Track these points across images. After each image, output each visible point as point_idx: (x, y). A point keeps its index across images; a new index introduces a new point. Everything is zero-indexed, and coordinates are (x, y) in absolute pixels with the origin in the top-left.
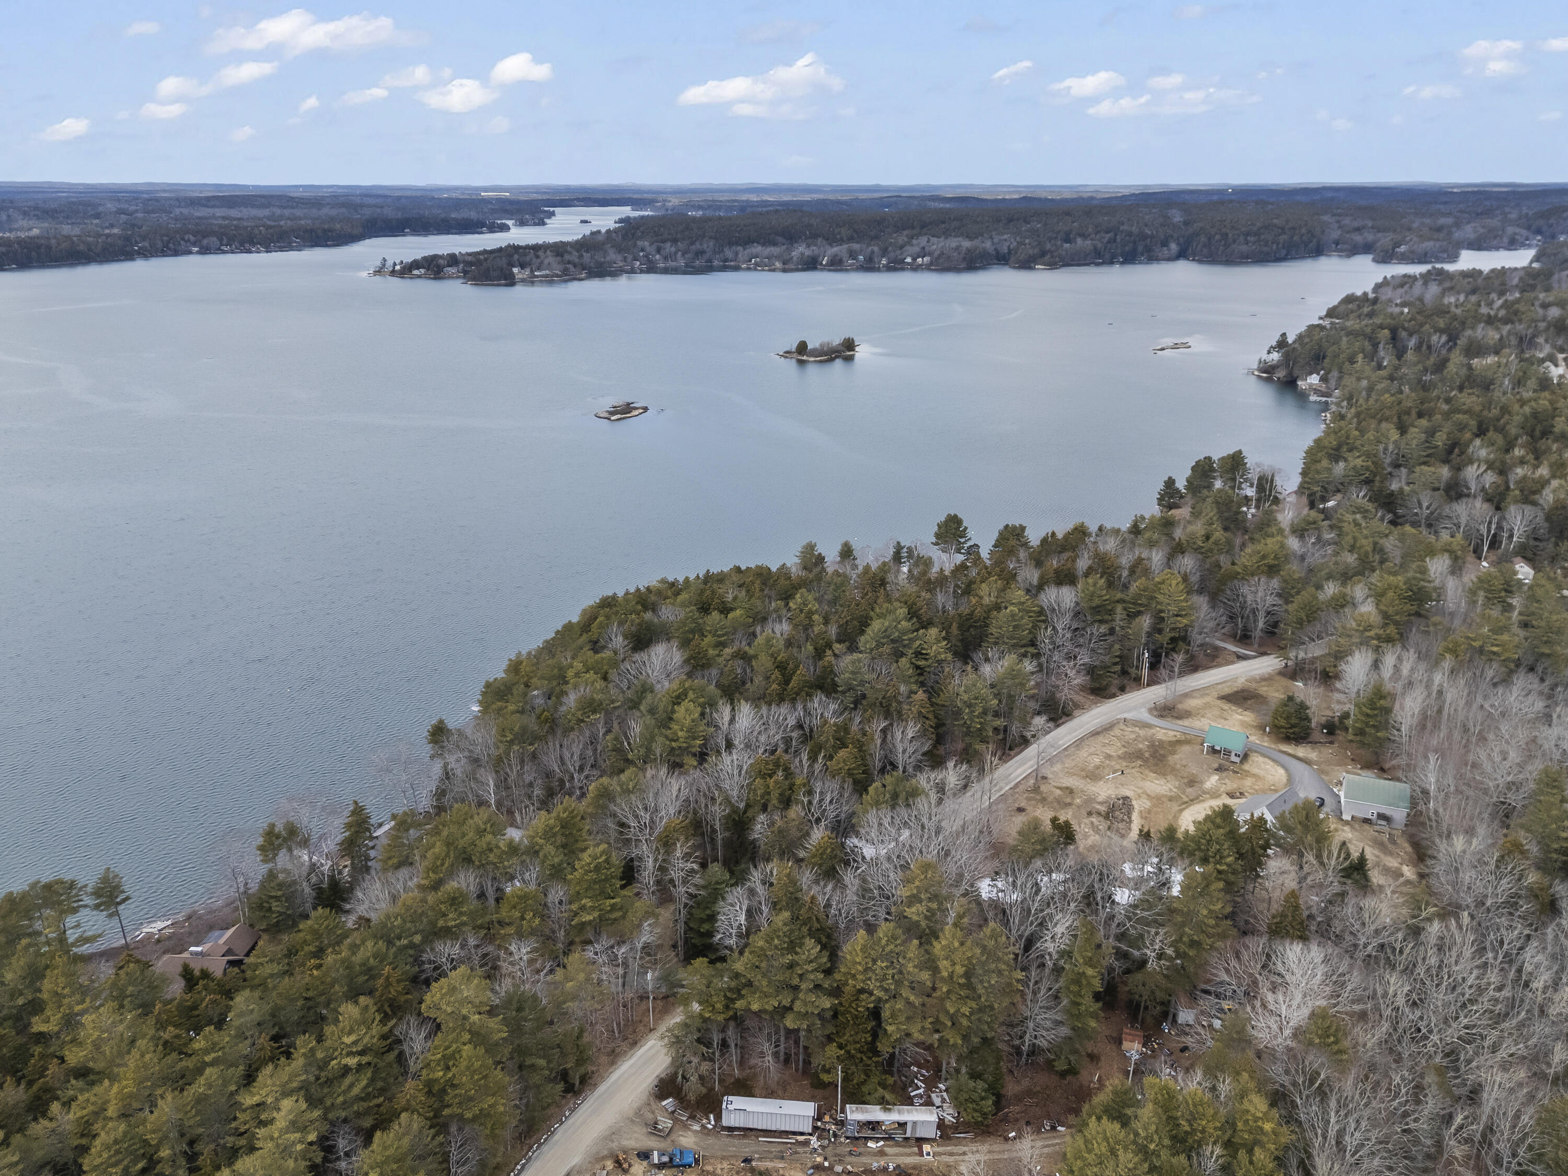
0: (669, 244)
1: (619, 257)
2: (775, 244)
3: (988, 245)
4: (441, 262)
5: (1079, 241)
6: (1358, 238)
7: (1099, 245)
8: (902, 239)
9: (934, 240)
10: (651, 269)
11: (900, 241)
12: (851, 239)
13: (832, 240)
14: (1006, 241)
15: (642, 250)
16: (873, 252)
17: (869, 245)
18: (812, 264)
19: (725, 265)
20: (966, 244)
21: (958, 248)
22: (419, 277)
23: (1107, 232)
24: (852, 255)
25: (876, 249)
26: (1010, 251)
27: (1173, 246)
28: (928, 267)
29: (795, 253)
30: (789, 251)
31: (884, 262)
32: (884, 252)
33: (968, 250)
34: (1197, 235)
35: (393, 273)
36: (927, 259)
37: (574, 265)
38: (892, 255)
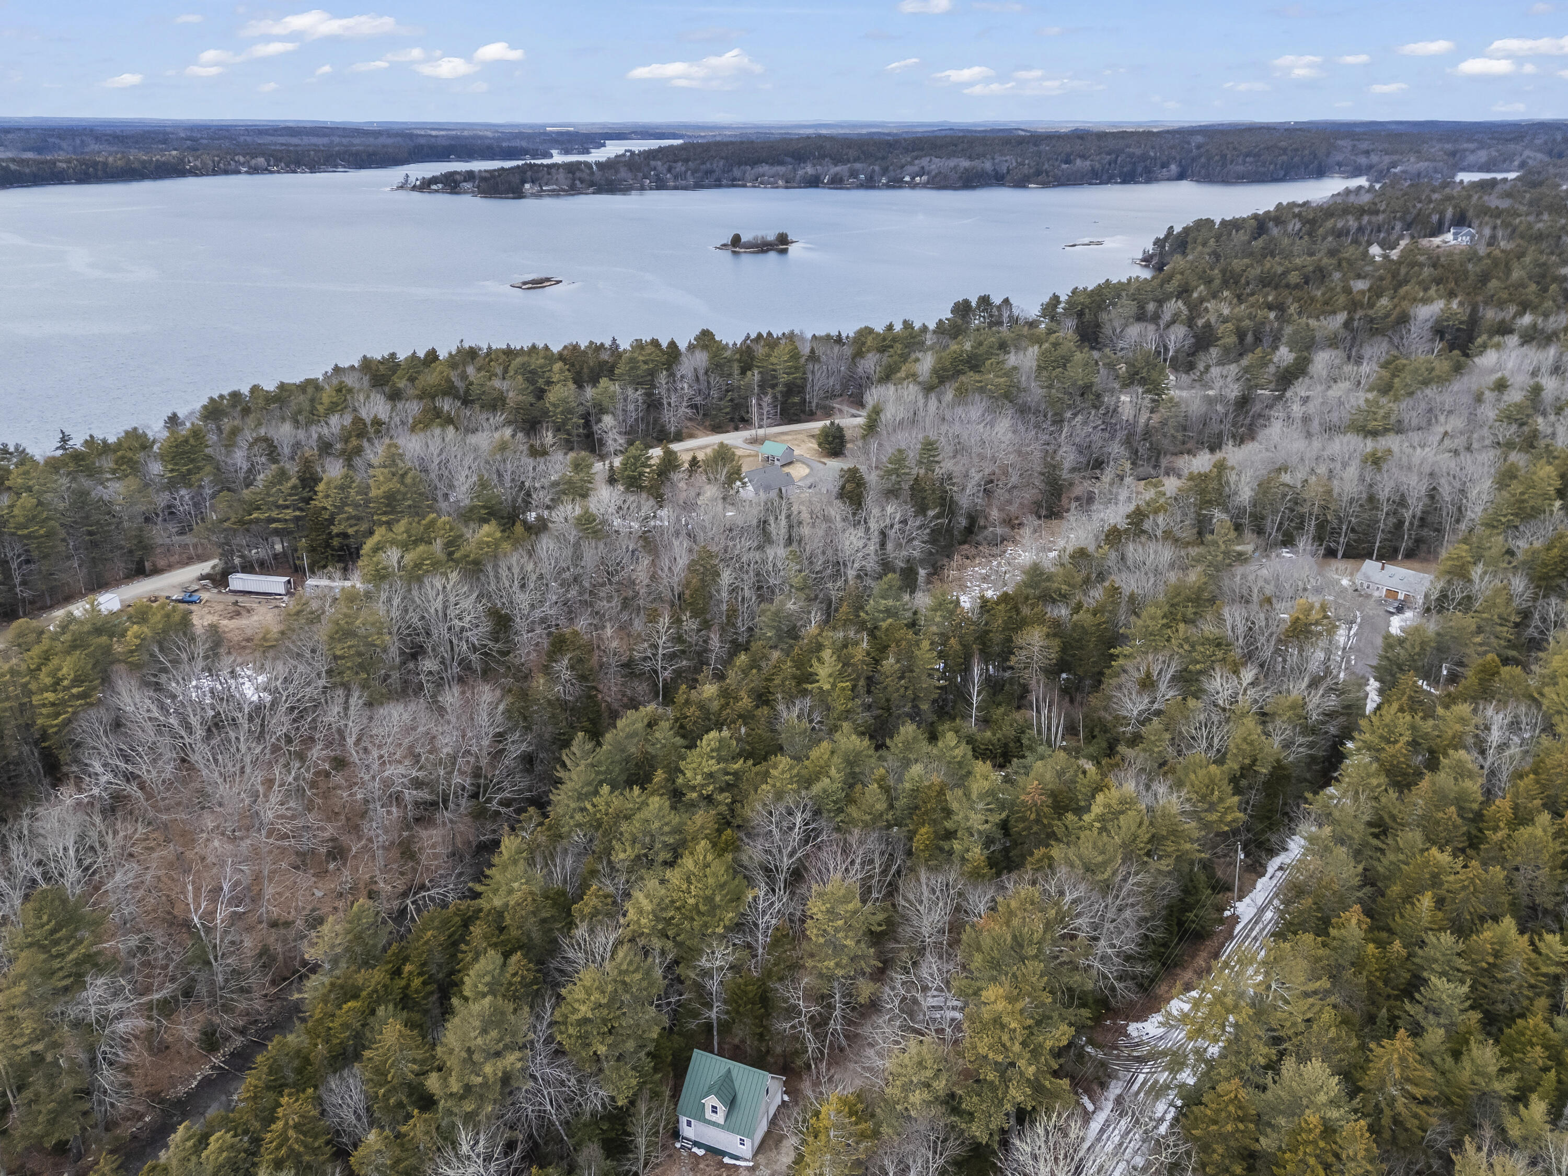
0: (680, 164)
1: (630, 177)
3: (988, 166)
4: (460, 176)
5: (1078, 161)
8: (904, 160)
9: (934, 160)
10: (661, 186)
11: (902, 161)
13: (837, 161)
15: (654, 169)
16: (873, 172)
17: (871, 164)
18: (814, 182)
19: (734, 183)
20: (965, 163)
21: (955, 168)
22: (437, 191)
23: (1109, 154)
24: (854, 174)
25: (877, 168)
26: (1008, 171)
27: (1174, 167)
28: (924, 186)
29: (800, 172)
30: (795, 170)
31: (884, 180)
32: (885, 171)
33: (966, 169)
34: (1200, 156)
35: (414, 188)
36: (925, 178)
37: (582, 181)
38: (892, 174)
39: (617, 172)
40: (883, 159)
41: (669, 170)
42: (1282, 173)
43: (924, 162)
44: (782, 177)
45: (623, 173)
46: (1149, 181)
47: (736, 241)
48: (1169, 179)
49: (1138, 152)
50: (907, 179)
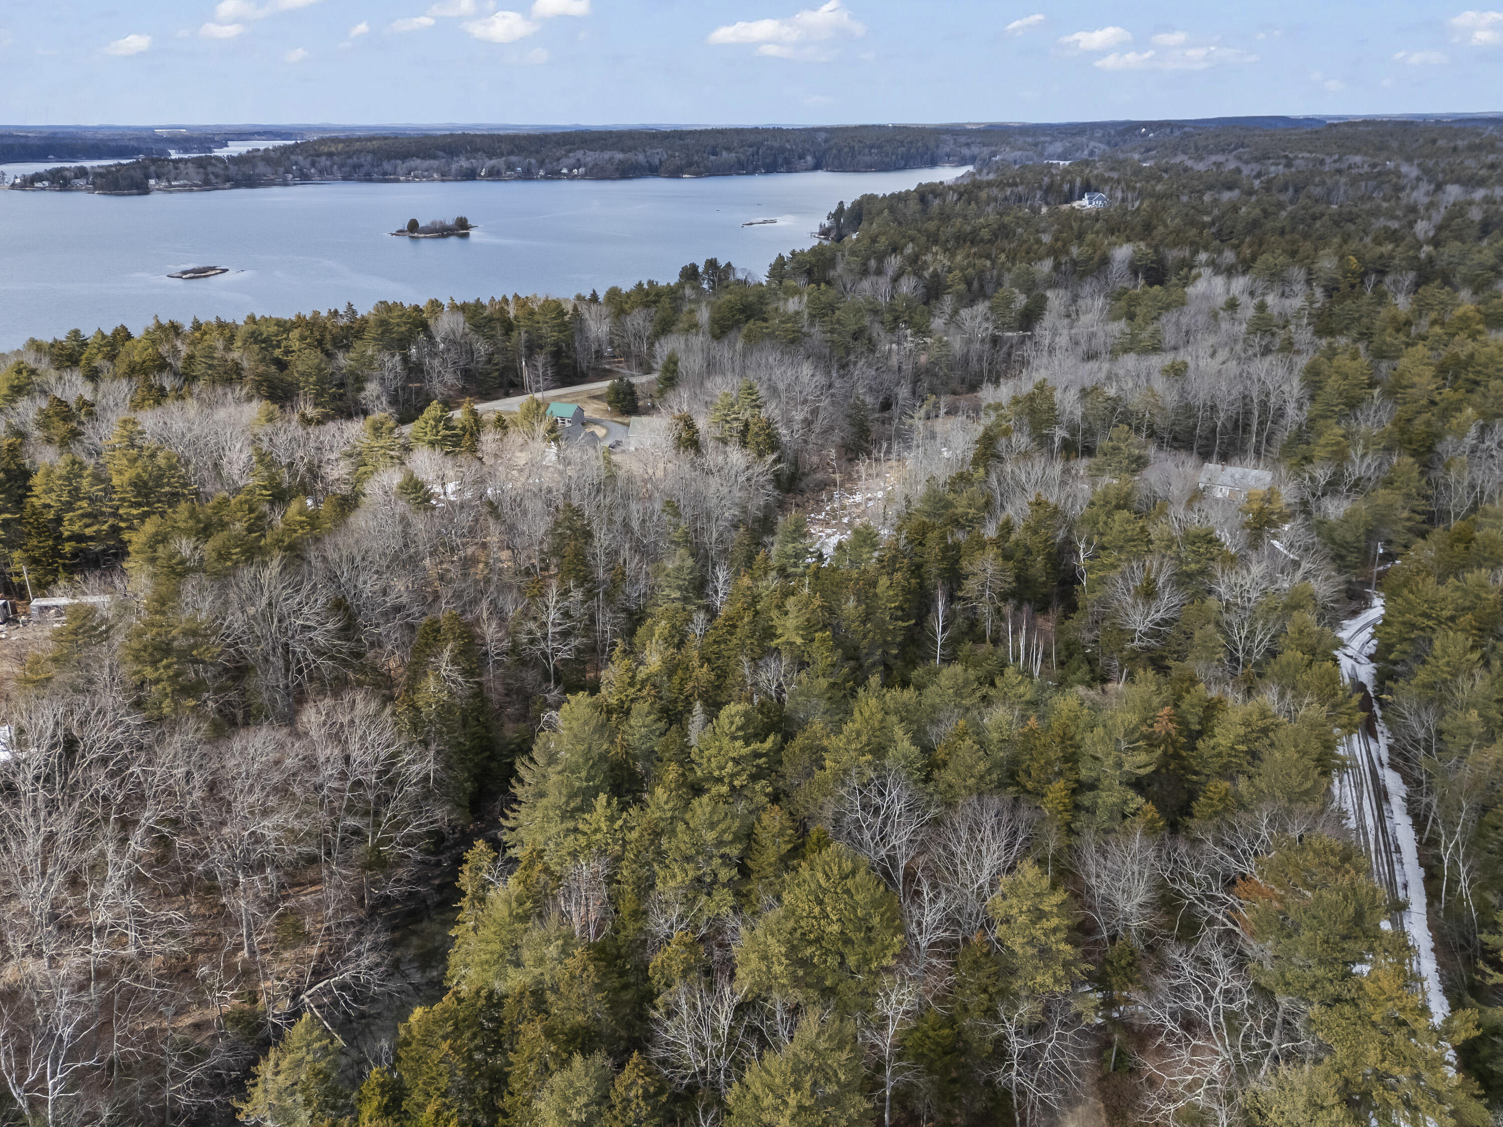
0: (324, 158)
1: (269, 170)
2: (434, 157)
3: (641, 158)
4: (67, 173)
5: (725, 154)
6: (965, 151)
7: (742, 157)
8: (561, 152)
9: (589, 153)
10: (304, 178)
11: (557, 154)
12: (511, 153)
13: (491, 155)
14: (658, 154)
15: (296, 164)
16: (530, 165)
17: (528, 158)
18: (470, 175)
19: (385, 178)
20: (619, 156)
21: (611, 159)
22: (43, 189)
23: (750, 147)
24: (510, 167)
25: (533, 161)
26: (661, 163)
27: (809, 158)
28: (583, 177)
29: (454, 167)
30: (448, 164)
31: (542, 173)
32: (541, 164)
33: (621, 161)
34: (831, 149)
35: (13, 186)
36: (582, 170)
37: (217, 176)
38: (549, 166)
39: (254, 166)
40: (537, 152)
41: (313, 164)
42: (903, 163)
43: (579, 154)
44: (437, 170)
45: (261, 168)
46: (790, 170)
47: (413, 226)
48: (807, 170)
49: (776, 144)
50: (565, 171)
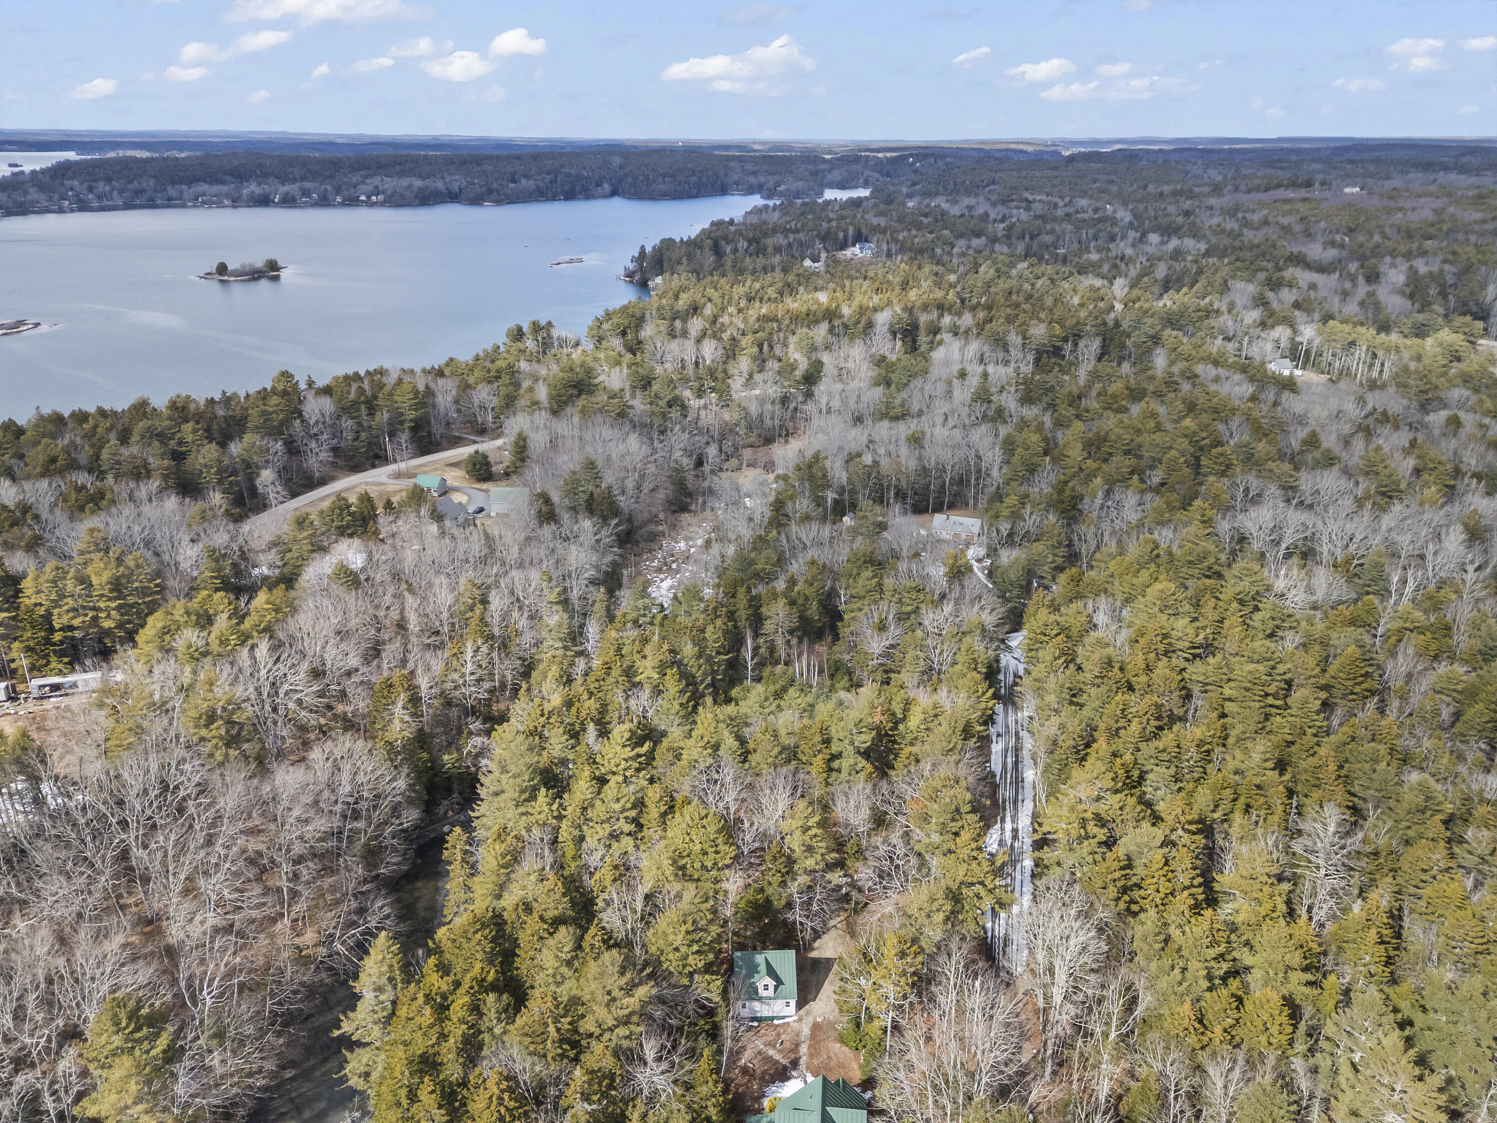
0: (103, 183)
1: (44, 197)
2: (222, 182)
3: (440, 184)
5: (523, 181)
6: (753, 180)
7: (541, 185)
8: (356, 178)
9: (386, 179)
10: (83, 207)
11: (354, 180)
12: (304, 178)
13: (284, 179)
14: (457, 181)
15: (72, 189)
16: (326, 190)
17: (321, 183)
18: (264, 201)
19: (169, 203)
20: (418, 183)
21: (409, 187)
23: (548, 173)
24: (306, 193)
25: (329, 187)
26: (460, 188)
27: (606, 185)
28: (383, 205)
29: (245, 192)
30: (239, 189)
31: (339, 199)
32: (338, 191)
33: (420, 189)
34: (625, 176)
36: (381, 197)
38: (346, 193)
39: (24, 191)
40: (332, 177)
41: (90, 190)
42: (695, 191)
43: (377, 180)
44: (227, 196)
45: (32, 193)
47: (222, 269)
48: (604, 197)
49: (573, 172)
50: (363, 198)
